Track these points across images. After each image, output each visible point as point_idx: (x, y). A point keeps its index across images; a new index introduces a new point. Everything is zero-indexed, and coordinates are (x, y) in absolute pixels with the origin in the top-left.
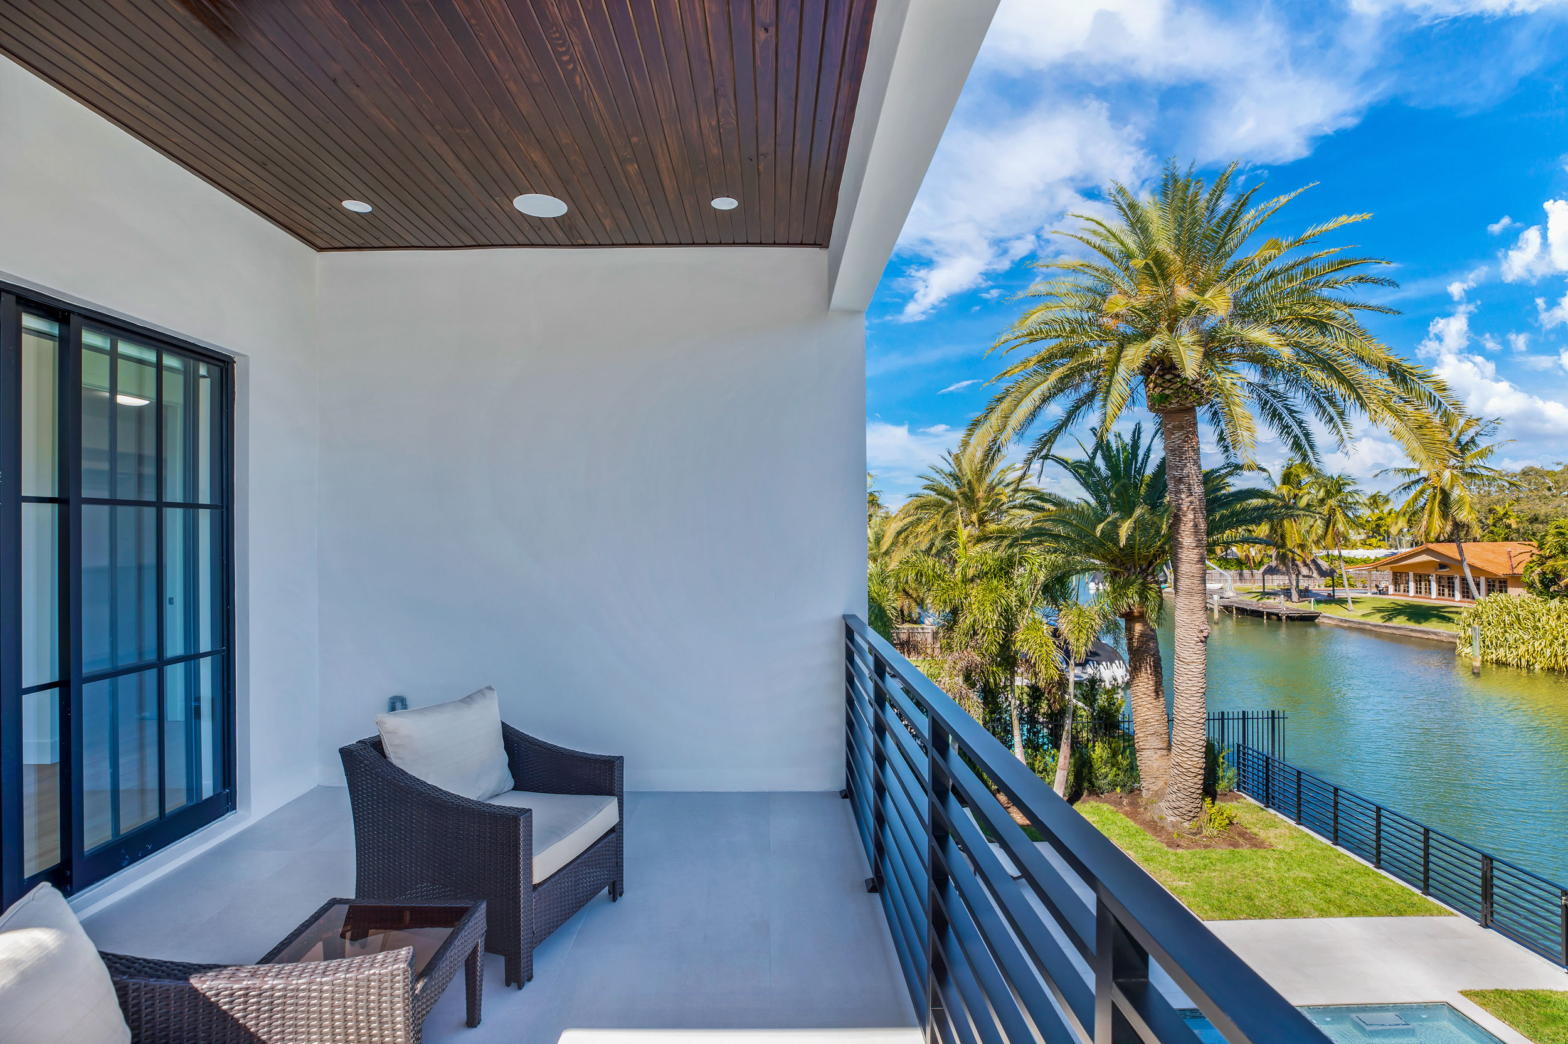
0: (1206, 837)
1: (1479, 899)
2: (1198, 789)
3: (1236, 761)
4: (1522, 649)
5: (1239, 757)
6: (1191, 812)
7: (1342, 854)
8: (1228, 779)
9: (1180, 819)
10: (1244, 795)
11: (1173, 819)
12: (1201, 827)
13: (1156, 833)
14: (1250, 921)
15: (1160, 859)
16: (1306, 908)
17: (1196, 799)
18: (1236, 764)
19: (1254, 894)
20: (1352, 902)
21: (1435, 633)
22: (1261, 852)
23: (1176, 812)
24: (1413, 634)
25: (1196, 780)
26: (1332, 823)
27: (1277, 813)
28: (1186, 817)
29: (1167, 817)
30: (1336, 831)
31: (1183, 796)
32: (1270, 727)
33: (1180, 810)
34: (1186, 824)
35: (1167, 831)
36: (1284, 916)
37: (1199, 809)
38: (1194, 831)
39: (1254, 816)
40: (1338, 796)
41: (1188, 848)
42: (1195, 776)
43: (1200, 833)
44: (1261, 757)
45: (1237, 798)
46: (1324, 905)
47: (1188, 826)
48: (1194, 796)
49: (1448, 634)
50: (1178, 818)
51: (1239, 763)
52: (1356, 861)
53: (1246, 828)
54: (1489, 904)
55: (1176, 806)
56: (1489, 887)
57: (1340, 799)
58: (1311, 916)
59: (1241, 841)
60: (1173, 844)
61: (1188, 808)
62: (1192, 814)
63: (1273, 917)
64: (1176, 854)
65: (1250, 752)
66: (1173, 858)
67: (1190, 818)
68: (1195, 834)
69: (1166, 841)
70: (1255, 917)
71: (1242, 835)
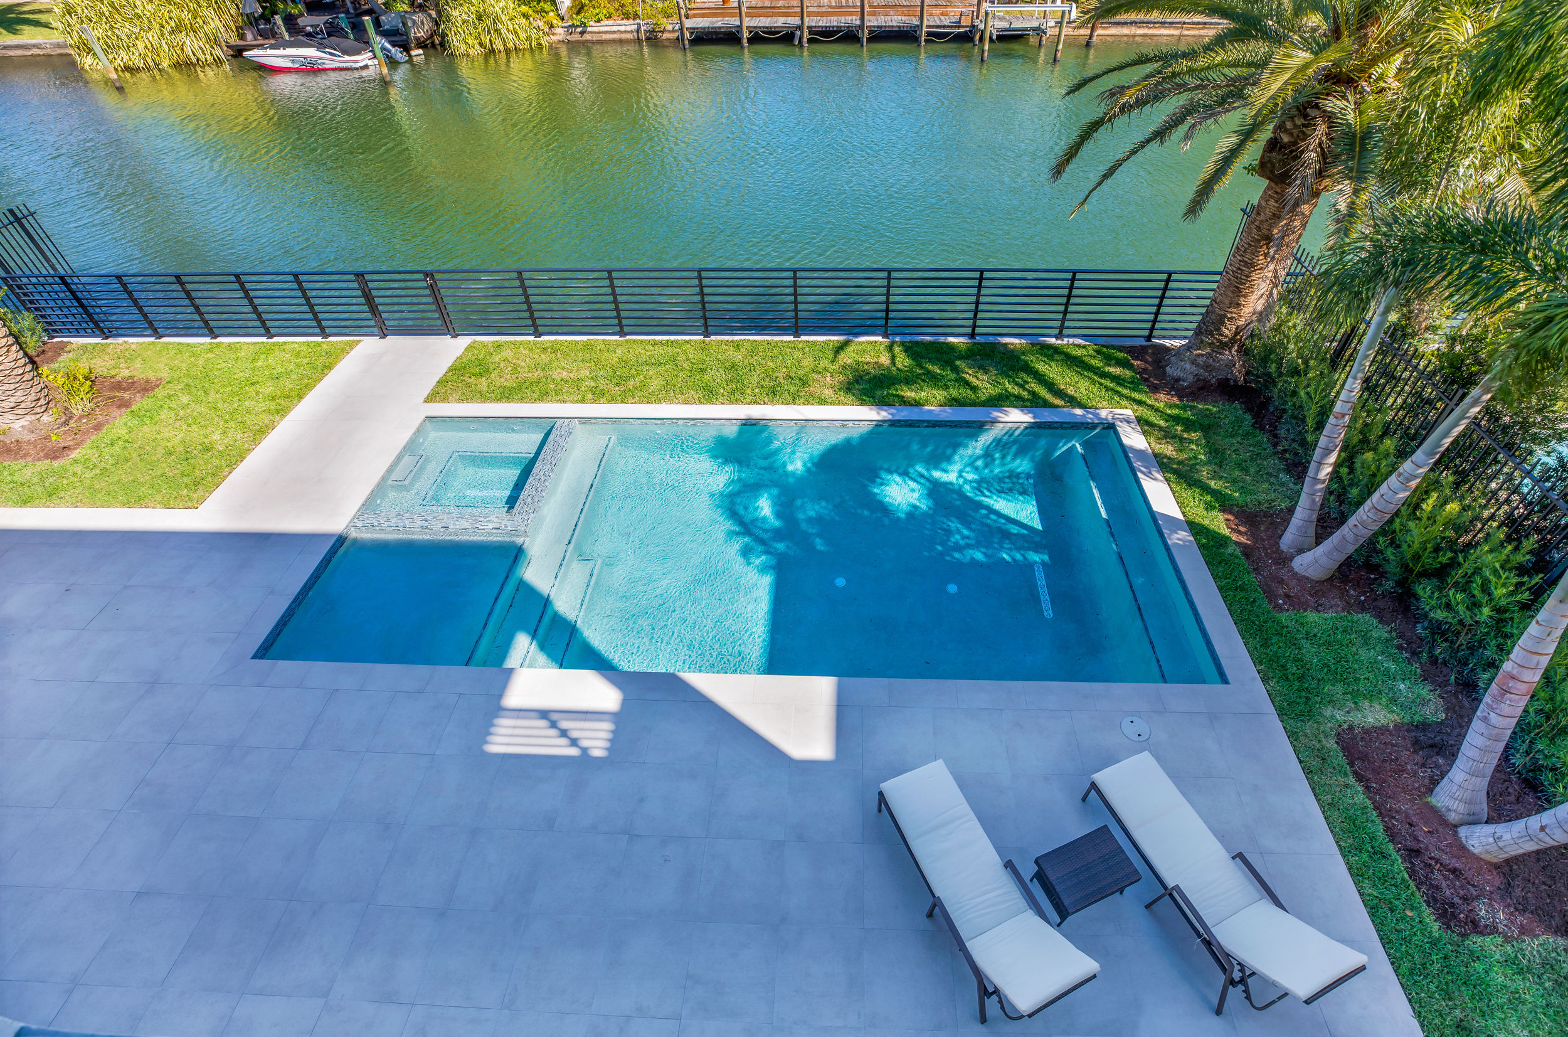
0: (81, 417)
1: (369, 315)
2: (25, 365)
3: (18, 304)
4: (141, 45)
5: (18, 298)
6: (39, 399)
7: (230, 344)
8: (29, 330)
9: (33, 417)
10: (65, 340)
11: (23, 422)
12: (66, 408)
13: (16, 454)
14: (235, 472)
15: (65, 481)
16: (265, 419)
17: (33, 379)
18: (21, 308)
19: (206, 441)
20: (288, 384)
21: (36, 46)
22: (160, 392)
23: (19, 412)
24: (11, 53)
25: (12, 356)
26: (197, 317)
27: (126, 339)
28: (38, 410)
29: (11, 425)
30: (206, 322)
31: (13, 386)
32: (23, 234)
33: (23, 405)
34: (46, 418)
35: (29, 442)
36: (256, 442)
37: (46, 390)
38: (63, 419)
39: (106, 358)
40: (184, 284)
41: (79, 444)
42: (8, 351)
43: (71, 418)
44: (50, 280)
45: (62, 347)
46: (273, 406)
47: (50, 419)
48: (27, 377)
49: (51, 44)
50: (28, 418)
51: (23, 303)
52: (248, 344)
53: (113, 377)
54: (378, 316)
55: (12, 405)
56: (371, 301)
57: (189, 287)
58: (276, 424)
59: (126, 395)
60: (56, 453)
61: (33, 397)
62: (42, 402)
63: (249, 450)
64: (76, 461)
65: (25, 280)
66: (78, 469)
67: (44, 408)
68: (66, 423)
69: (42, 454)
70: (237, 463)
71: (118, 386)
